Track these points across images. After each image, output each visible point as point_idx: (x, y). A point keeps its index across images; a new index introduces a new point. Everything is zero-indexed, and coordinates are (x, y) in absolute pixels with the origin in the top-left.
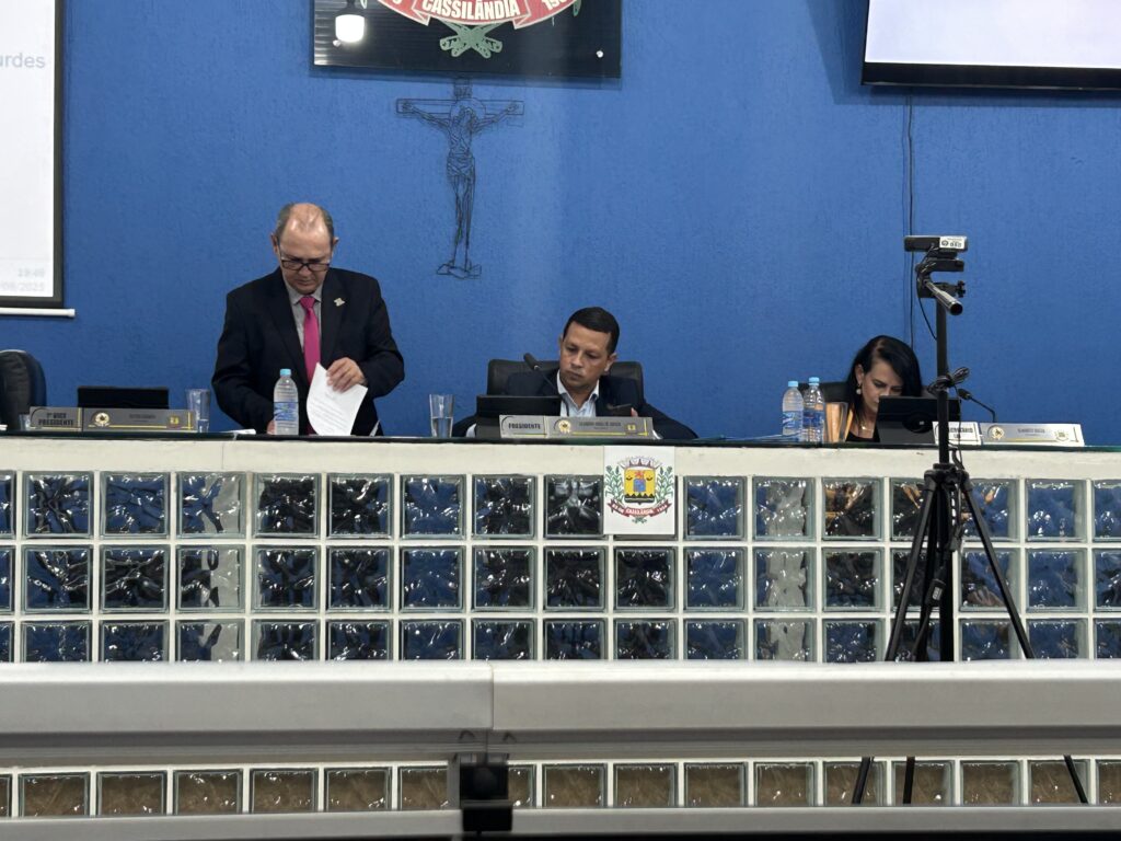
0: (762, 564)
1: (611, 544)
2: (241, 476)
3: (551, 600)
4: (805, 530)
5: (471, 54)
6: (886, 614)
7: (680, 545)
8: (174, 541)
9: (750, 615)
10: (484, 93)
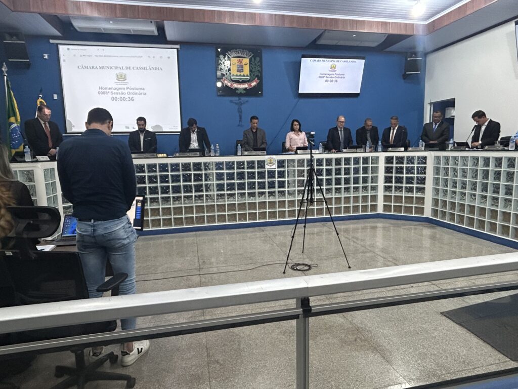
0: (288, 172)
1: (266, 170)
2: (212, 162)
3: (258, 178)
4: (294, 167)
5: (241, 93)
6: (306, 178)
7: (276, 169)
8: (203, 172)
9: (286, 179)
10: (244, 99)
